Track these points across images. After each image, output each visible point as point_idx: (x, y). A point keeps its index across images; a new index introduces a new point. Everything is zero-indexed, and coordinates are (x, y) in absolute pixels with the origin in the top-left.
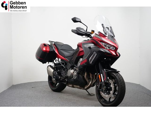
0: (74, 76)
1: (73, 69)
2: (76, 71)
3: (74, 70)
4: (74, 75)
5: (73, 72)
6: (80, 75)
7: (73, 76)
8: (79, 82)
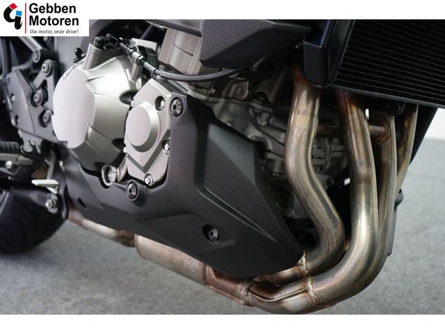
0: (141, 149)
1: (123, 55)
2: (165, 82)
3: (128, 65)
4: (134, 136)
5: (128, 96)
6: (214, 134)
7: (119, 143)
8: (207, 230)
